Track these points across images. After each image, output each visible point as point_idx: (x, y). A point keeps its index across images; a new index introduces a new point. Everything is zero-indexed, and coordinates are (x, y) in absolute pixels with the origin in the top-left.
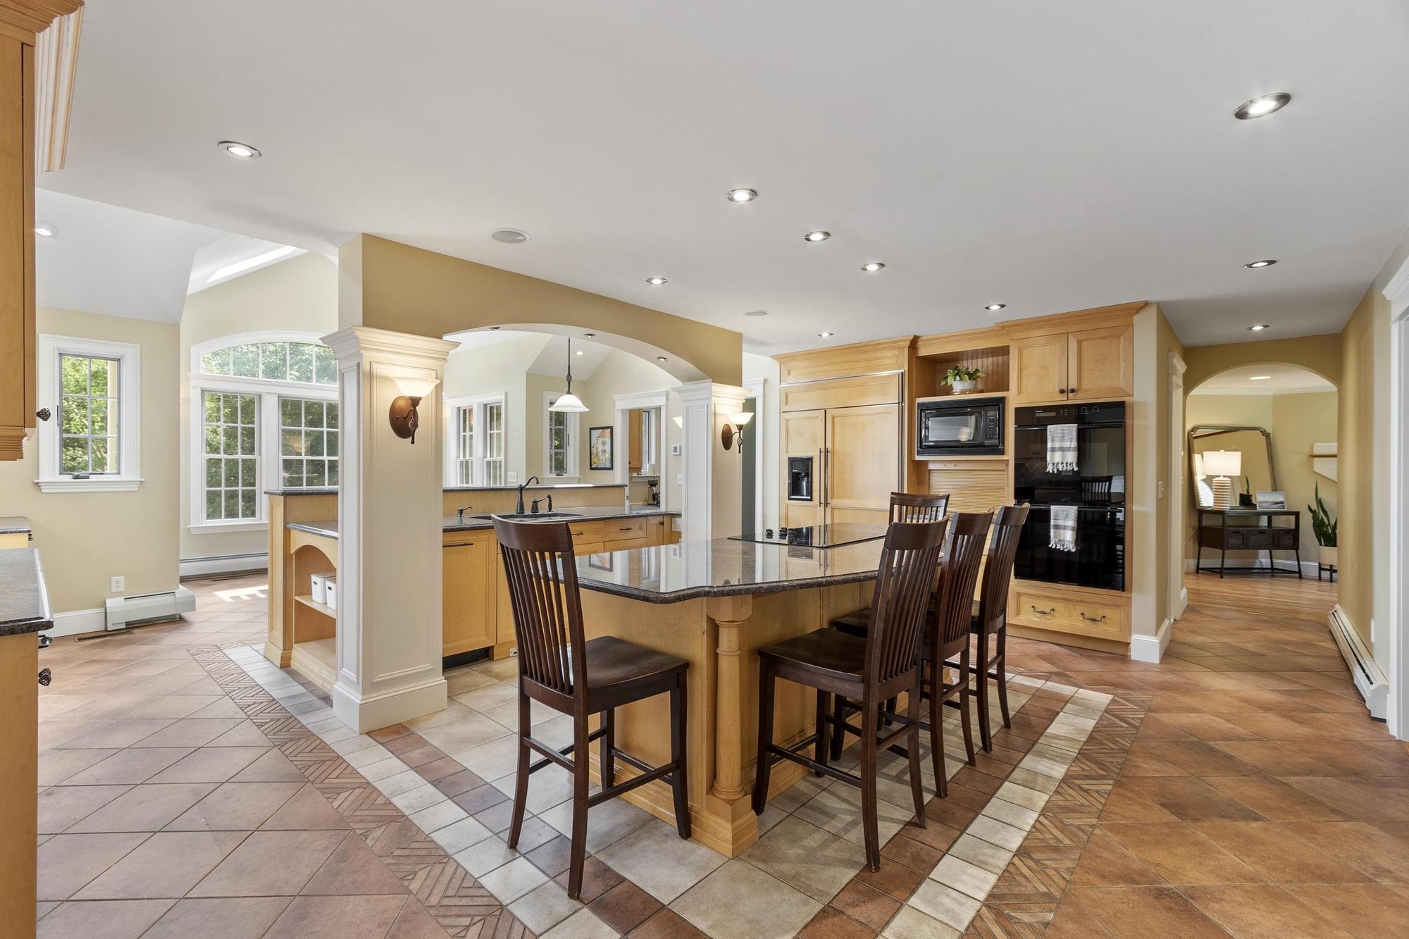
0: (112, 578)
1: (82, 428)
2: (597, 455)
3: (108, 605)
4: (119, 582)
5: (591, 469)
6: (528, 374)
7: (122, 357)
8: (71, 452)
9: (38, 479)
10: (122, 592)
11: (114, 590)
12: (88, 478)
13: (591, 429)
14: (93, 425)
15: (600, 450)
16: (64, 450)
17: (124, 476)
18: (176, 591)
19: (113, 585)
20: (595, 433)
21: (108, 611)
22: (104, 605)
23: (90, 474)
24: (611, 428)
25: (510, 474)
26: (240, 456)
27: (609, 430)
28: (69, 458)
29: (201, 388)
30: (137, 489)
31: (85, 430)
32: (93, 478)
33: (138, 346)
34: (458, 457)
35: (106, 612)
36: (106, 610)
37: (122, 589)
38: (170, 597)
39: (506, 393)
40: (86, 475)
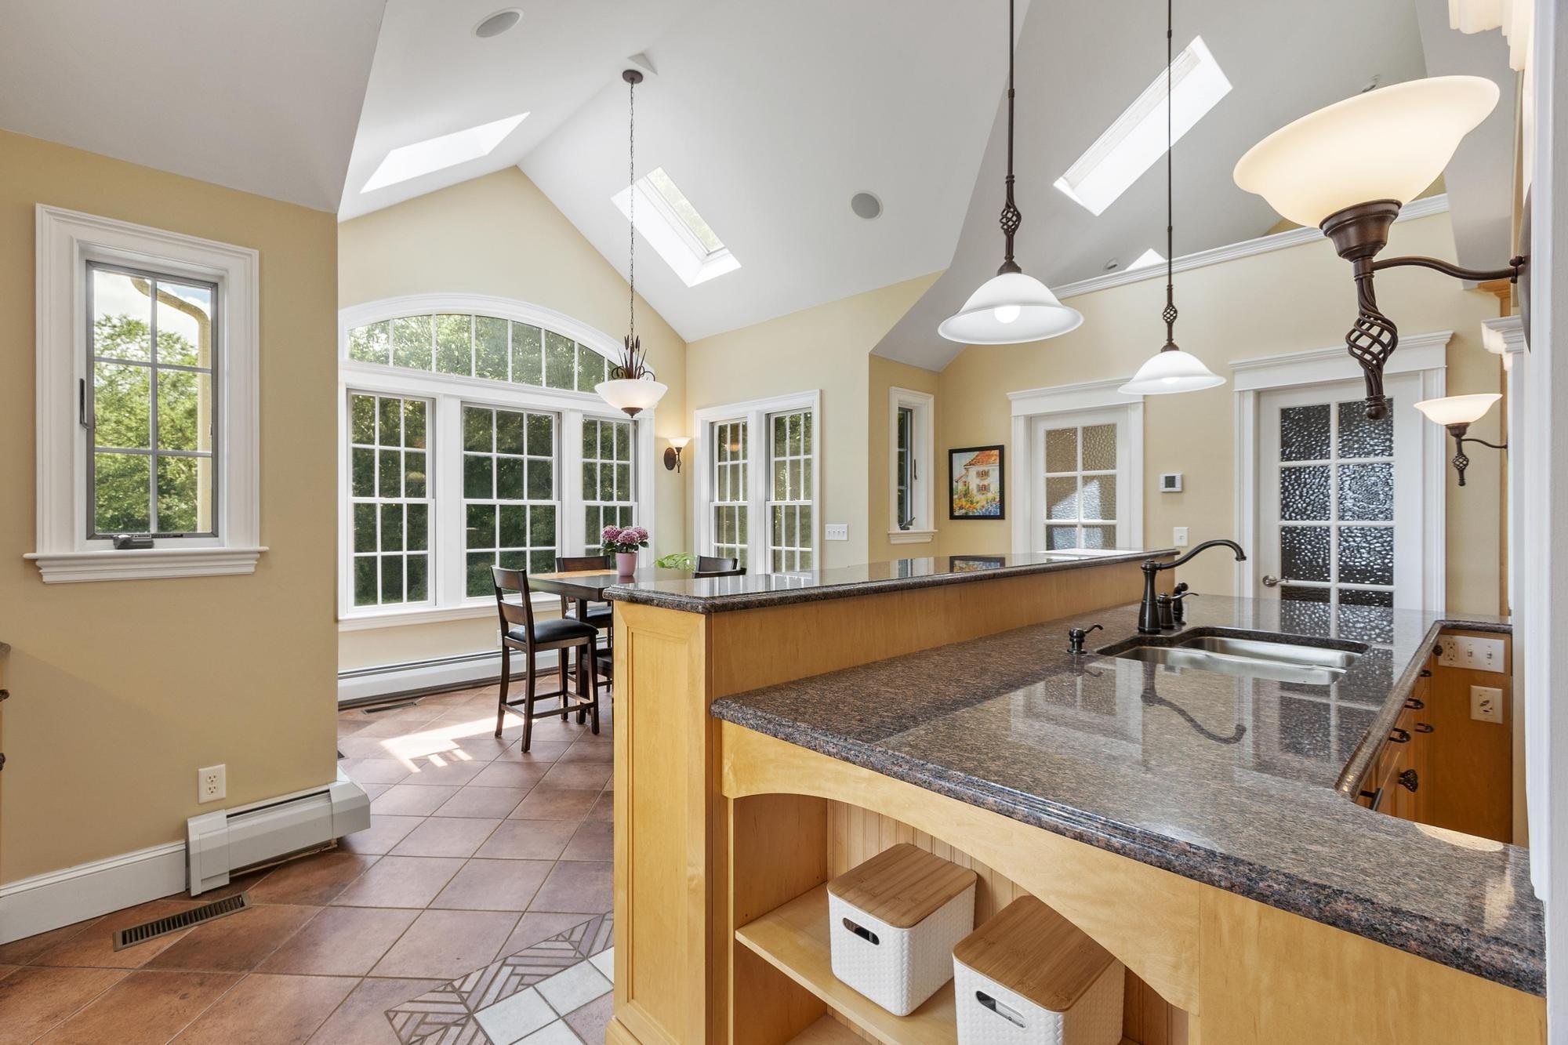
0: (200, 770)
1: (179, 474)
2: (966, 494)
3: (193, 837)
4: (214, 778)
5: (952, 517)
6: (873, 357)
7: (222, 277)
8: (167, 500)
9: (35, 551)
10: (223, 799)
11: (205, 796)
12: (150, 545)
13: (951, 452)
14: (190, 470)
15: (973, 487)
16: (160, 497)
17: (226, 543)
18: (331, 787)
19: (204, 786)
20: (960, 460)
21: (192, 852)
22: (183, 833)
23: (155, 536)
24: (1001, 449)
25: (829, 528)
26: (403, 500)
27: (997, 452)
28: (165, 506)
29: (347, 384)
30: (252, 569)
31: (182, 475)
32: (163, 546)
33: (256, 253)
34: (712, 500)
35: (187, 850)
36: (187, 844)
37: (222, 792)
38: (317, 805)
39: (821, 392)
40: (148, 539)
